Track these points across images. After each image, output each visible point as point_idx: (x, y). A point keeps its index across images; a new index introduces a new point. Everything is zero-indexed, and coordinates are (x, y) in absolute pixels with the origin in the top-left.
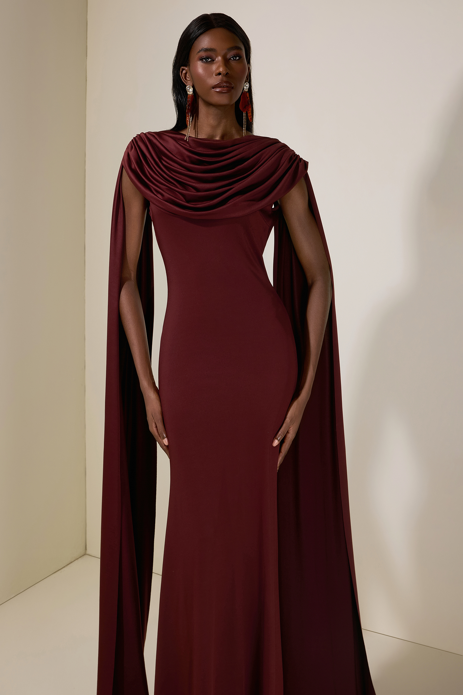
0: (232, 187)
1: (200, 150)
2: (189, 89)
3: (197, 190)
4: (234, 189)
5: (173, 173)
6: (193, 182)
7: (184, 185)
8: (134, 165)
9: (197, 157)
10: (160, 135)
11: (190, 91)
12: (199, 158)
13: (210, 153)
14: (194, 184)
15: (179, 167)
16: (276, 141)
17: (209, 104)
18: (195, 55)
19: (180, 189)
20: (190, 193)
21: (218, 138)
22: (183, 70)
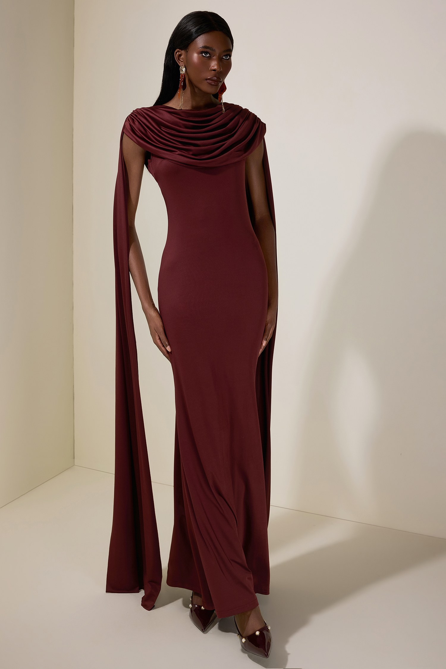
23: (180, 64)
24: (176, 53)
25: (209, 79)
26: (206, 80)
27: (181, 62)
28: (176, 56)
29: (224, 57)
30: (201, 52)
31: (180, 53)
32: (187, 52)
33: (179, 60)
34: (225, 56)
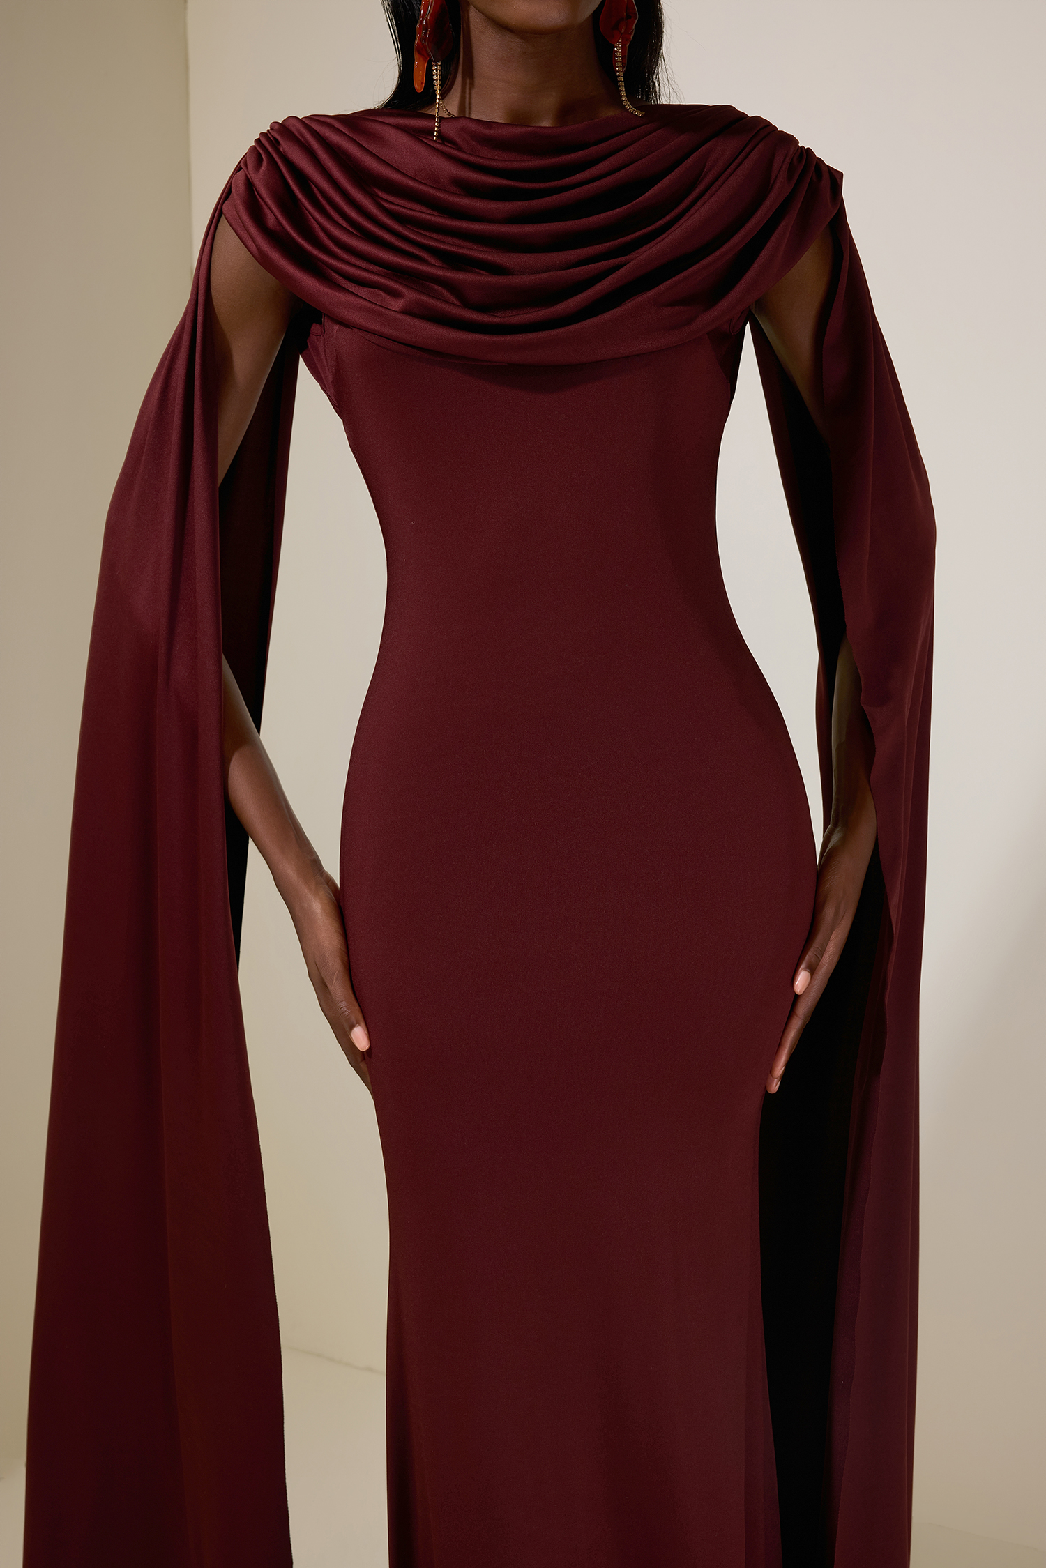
0: (623, 259)
4: (628, 266)
8: (273, 215)
10: (355, 123)
17: (501, 26)
21: (546, 123)
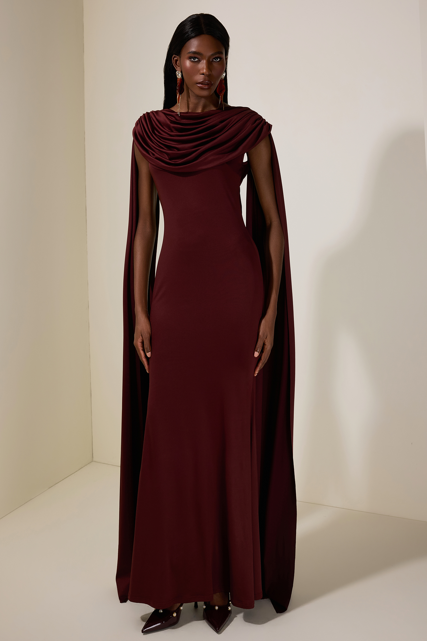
1: (184, 121)
2: (179, 74)
3: (178, 149)
5: (162, 140)
6: (176, 144)
7: (170, 148)
9: (180, 126)
11: (179, 75)
12: (183, 127)
13: (191, 122)
14: (176, 146)
15: (166, 135)
16: (247, 109)
18: (185, 53)
19: (166, 150)
20: (174, 152)
22: (175, 57)
23: (177, 68)
24: (174, 58)
25: (199, 83)
26: (197, 84)
27: (178, 67)
28: (173, 62)
29: (214, 60)
30: (190, 57)
31: (176, 58)
32: (180, 57)
33: (176, 65)
34: (214, 58)
